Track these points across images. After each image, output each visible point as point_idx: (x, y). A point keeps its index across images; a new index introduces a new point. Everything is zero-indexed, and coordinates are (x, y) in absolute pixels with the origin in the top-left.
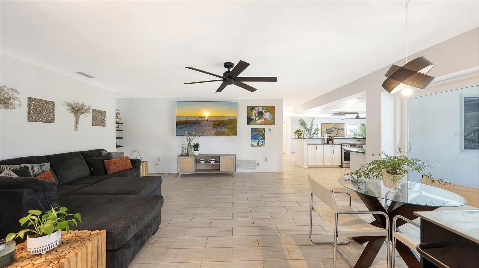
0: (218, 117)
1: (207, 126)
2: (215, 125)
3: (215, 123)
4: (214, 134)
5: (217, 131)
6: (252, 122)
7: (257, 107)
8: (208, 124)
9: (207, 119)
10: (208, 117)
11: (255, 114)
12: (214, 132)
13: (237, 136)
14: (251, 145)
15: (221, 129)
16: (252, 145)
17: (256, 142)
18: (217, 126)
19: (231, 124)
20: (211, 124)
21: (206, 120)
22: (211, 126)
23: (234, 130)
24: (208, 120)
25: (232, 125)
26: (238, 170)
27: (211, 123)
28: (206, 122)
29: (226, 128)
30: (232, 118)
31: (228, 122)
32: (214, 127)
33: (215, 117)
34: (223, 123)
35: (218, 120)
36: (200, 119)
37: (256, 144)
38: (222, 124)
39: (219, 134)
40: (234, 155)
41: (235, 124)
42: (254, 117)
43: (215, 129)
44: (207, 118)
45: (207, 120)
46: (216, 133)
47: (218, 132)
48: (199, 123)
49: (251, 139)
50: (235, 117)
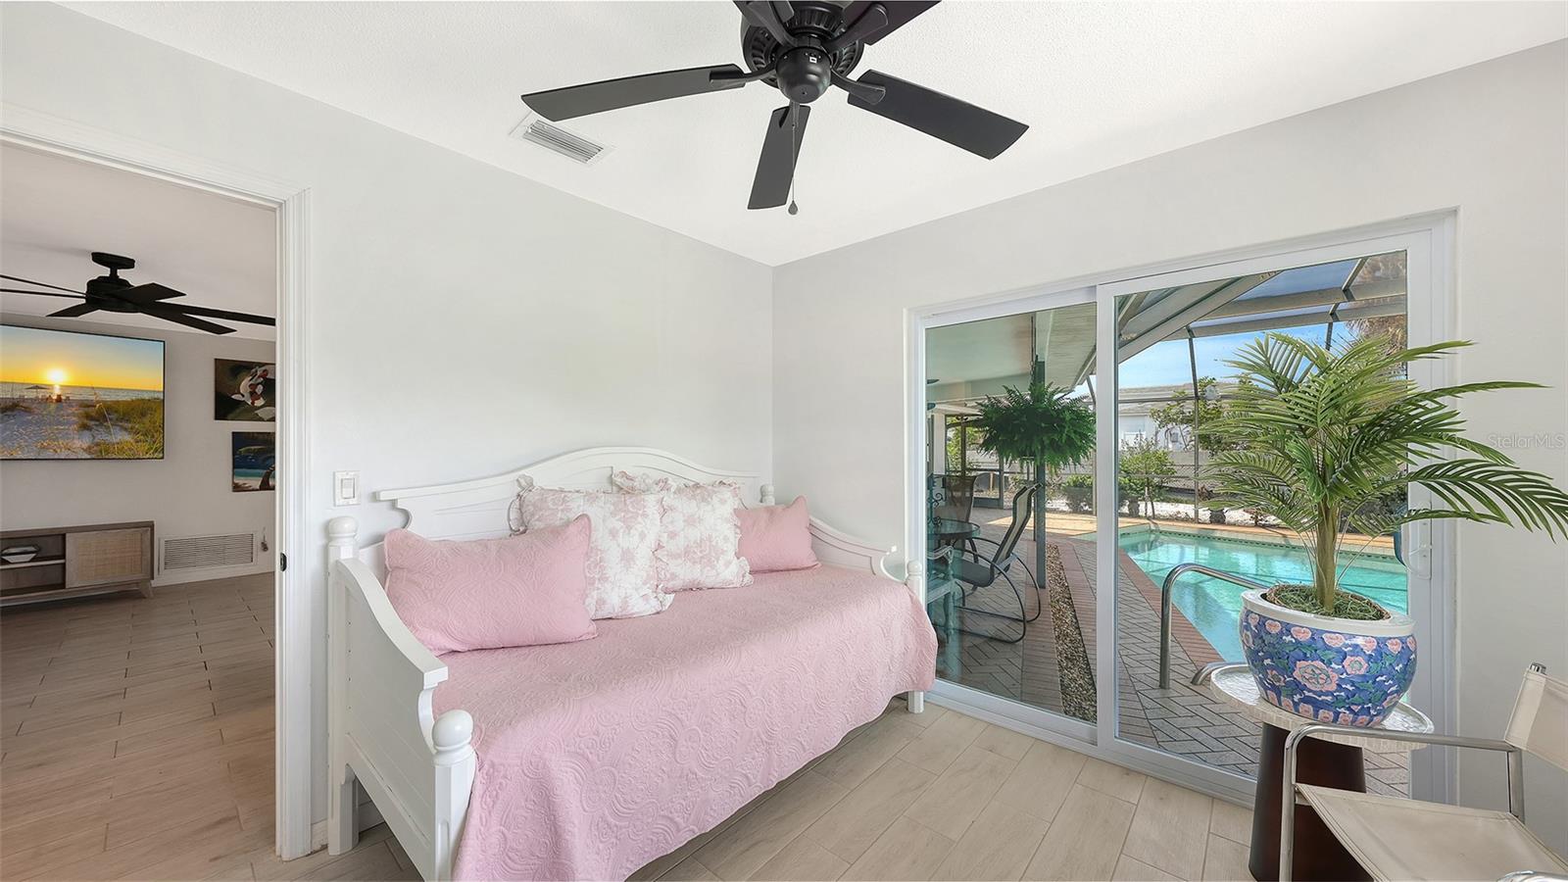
0: (98, 388)
1: (60, 423)
2: (88, 417)
3: (90, 409)
4: (85, 450)
5: (96, 440)
6: (238, 411)
7: (261, 365)
8: (63, 416)
9: (59, 396)
10: (63, 387)
11: (253, 387)
12: (85, 446)
13: (162, 458)
14: (231, 488)
15: (110, 433)
16: (237, 488)
17: (259, 475)
18: (93, 423)
19: (143, 415)
20: (73, 414)
21: (55, 397)
22: (75, 423)
23: (153, 436)
24: (63, 398)
25: (146, 420)
26: (164, 578)
27: (74, 409)
28: (53, 406)
29: (126, 429)
30: (146, 396)
31: (133, 409)
32: (85, 427)
33: (88, 388)
34: (116, 412)
35: (98, 402)
36: (32, 394)
37: (256, 483)
38: (114, 416)
39: (101, 454)
40: (150, 526)
41: (157, 417)
42: (247, 395)
43: (86, 432)
44: (57, 391)
45: (59, 400)
46: (90, 448)
47: (98, 445)
48: (27, 410)
49: (234, 467)
50: (154, 391)
